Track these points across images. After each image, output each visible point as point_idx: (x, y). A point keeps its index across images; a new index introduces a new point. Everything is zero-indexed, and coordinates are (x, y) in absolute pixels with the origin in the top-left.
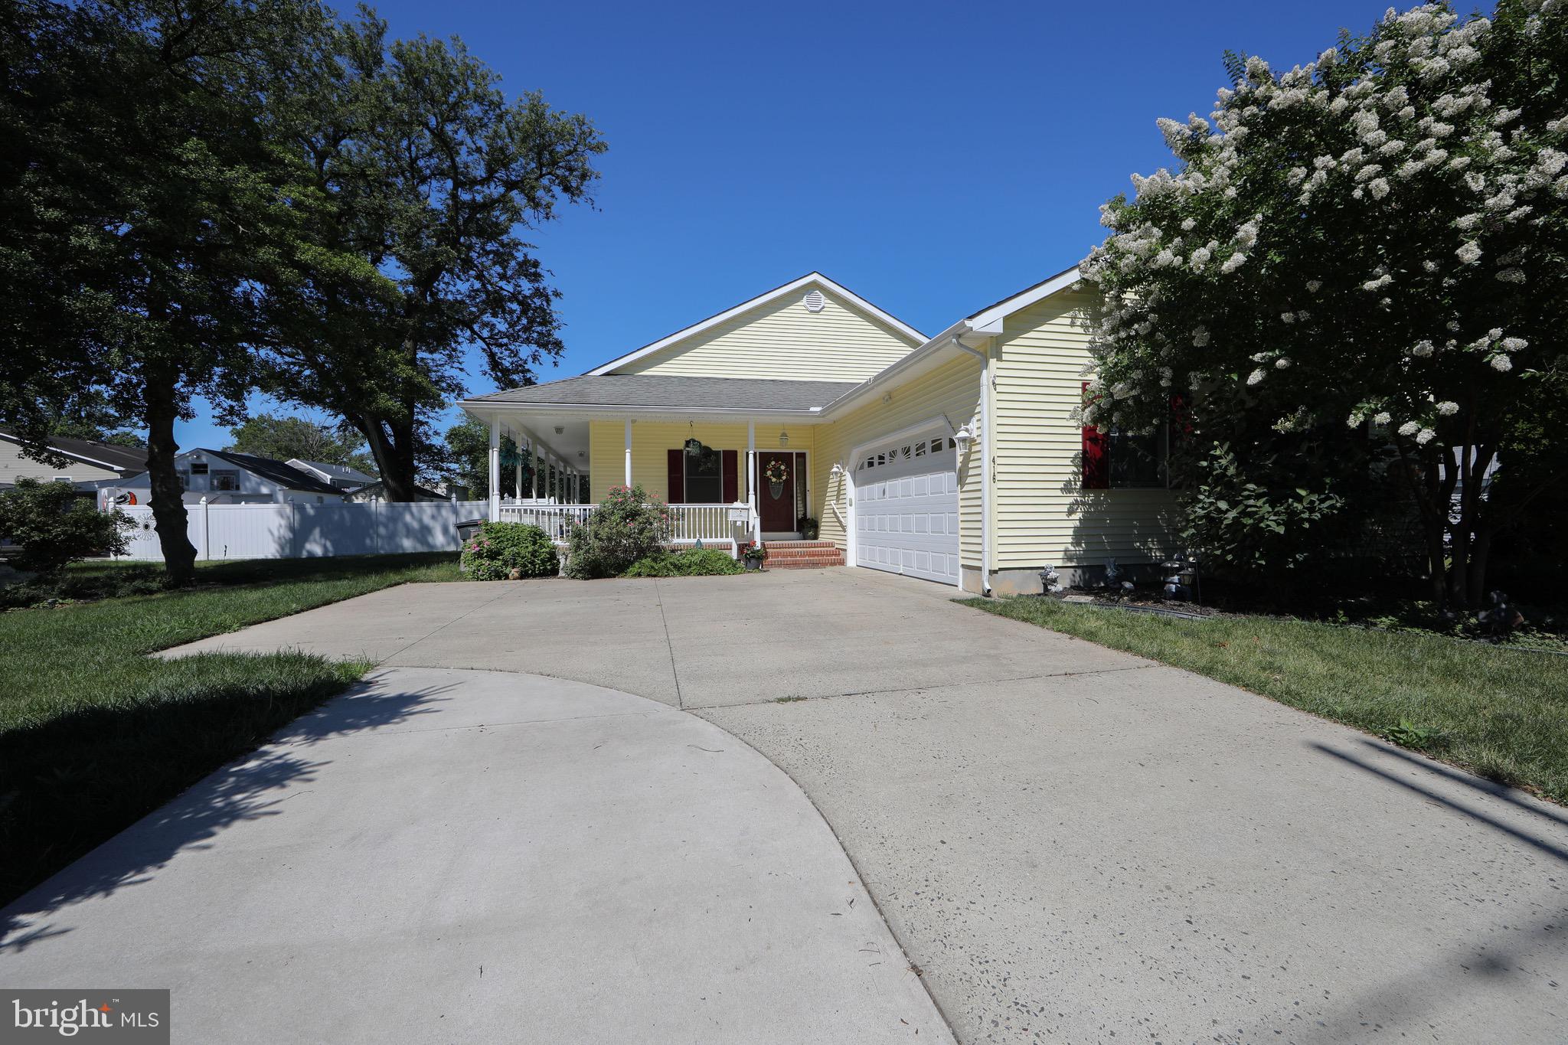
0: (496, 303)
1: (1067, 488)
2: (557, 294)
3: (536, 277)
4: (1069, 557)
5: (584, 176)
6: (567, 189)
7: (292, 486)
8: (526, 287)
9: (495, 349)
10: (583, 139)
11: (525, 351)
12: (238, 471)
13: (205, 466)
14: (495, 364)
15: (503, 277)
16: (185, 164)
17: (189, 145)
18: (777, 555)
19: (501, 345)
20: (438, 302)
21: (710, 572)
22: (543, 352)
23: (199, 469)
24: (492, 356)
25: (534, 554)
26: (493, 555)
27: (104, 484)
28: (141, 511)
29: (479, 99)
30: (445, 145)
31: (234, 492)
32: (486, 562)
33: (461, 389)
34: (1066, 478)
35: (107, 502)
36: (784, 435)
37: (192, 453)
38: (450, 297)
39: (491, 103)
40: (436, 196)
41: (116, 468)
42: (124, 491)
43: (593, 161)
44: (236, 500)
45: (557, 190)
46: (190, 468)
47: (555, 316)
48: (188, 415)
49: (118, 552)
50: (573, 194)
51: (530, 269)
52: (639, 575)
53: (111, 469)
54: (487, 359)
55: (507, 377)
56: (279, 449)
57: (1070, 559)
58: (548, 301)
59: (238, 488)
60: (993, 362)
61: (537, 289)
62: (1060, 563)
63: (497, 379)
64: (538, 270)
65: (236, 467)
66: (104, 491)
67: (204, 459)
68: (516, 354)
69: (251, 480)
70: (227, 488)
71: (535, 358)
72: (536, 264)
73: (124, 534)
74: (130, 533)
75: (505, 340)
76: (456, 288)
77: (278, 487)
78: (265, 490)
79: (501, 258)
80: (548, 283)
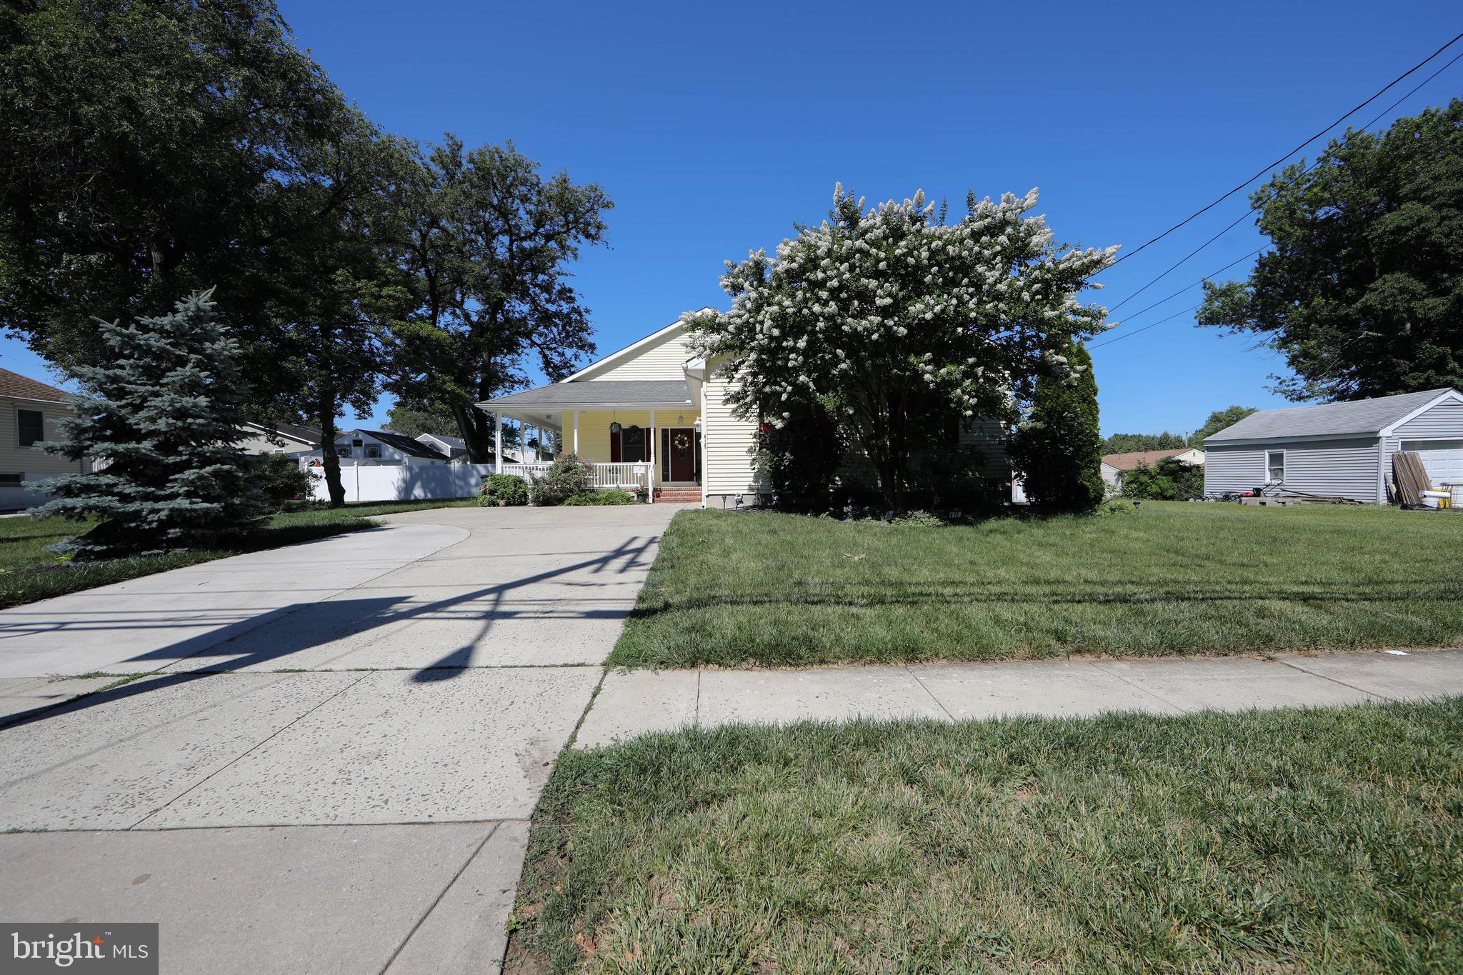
0: (546, 318)
1: (750, 451)
2: (587, 311)
3: (571, 300)
4: (751, 488)
5: (599, 227)
6: (588, 236)
7: (413, 454)
8: (565, 308)
9: (547, 352)
10: (598, 201)
11: (569, 353)
12: (379, 446)
13: (361, 441)
14: (547, 362)
15: (548, 301)
16: (336, 284)
17: (338, 272)
18: (666, 495)
19: (551, 349)
20: (507, 320)
21: (612, 503)
22: (582, 353)
23: (358, 443)
24: (545, 356)
25: (515, 492)
26: (492, 493)
27: (303, 454)
28: (319, 470)
29: (524, 182)
30: (504, 213)
31: (378, 459)
32: (488, 496)
33: (528, 382)
34: (750, 445)
35: (304, 466)
36: (681, 417)
37: (353, 432)
38: (517, 315)
39: (532, 184)
40: (502, 247)
41: (310, 443)
42: (313, 459)
43: (603, 216)
44: (378, 463)
45: (581, 237)
46: (351, 443)
47: (589, 325)
48: (341, 415)
49: (310, 495)
50: (593, 239)
51: (566, 295)
52: (570, 504)
53: (307, 444)
54: (541, 360)
55: (556, 372)
56: (418, 426)
57: (752, 490)
58: (581, 315)
59: (380, 456)
60: (704, 383)
61: (573, 308)
62: (746, 492)
63: (549, 374)
64: (573, 295)
65: (379, 442)
66: (303, 459)
67: (360, 437)
68: (563, 354)
69: (389, 450)
70: (373, 456)
71: (576, 357)
72: (570, 291)
73: (312, 484)
74: (316, 483)
75: (554, 345)
76: (520, 308)
77: (405, 455)
78: (397, 457)
79: (547, 288)
80: (580, 303)
